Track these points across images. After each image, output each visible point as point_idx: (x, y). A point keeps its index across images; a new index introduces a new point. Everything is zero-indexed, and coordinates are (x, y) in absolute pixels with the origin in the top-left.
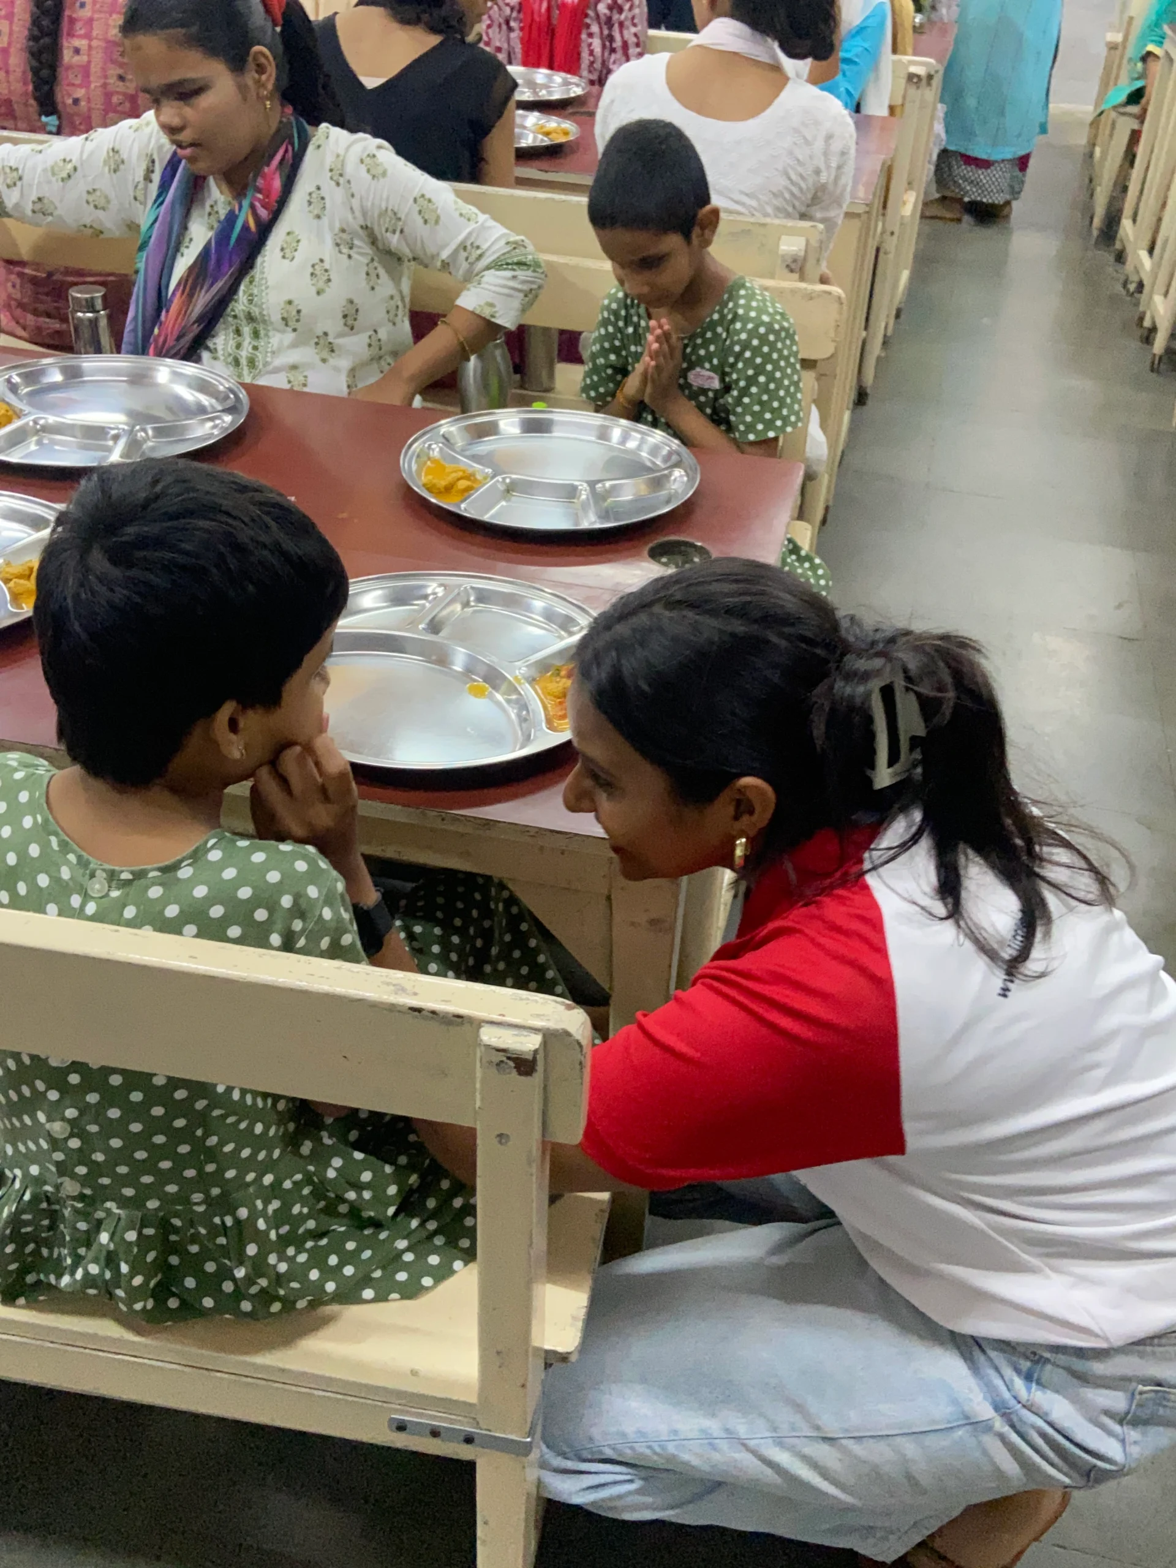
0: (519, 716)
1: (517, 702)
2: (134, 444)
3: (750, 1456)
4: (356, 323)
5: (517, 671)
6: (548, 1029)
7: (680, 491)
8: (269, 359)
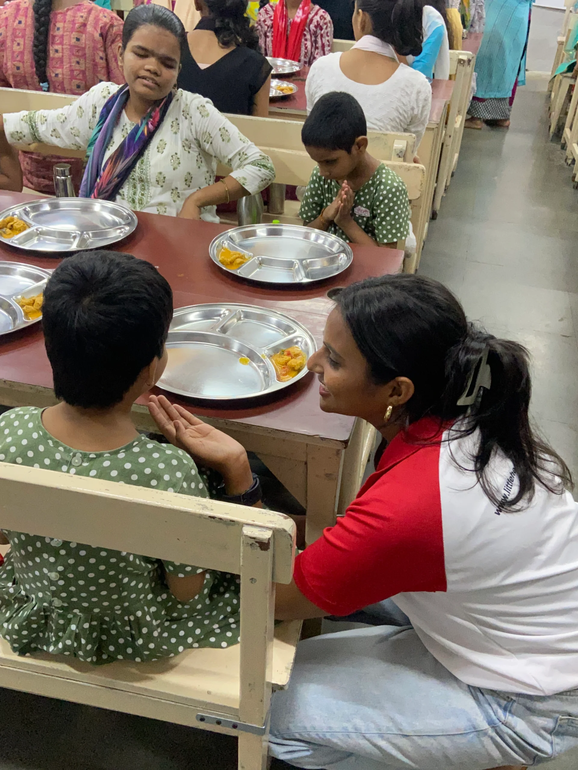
0: (264, 374)
1: (263, 367)
2: (83, 241)
3: (367, 742)
4: (191, 184)
5: (263, 352)
6: (275, 528)
7: (343, 264)
8: (149, 200)
